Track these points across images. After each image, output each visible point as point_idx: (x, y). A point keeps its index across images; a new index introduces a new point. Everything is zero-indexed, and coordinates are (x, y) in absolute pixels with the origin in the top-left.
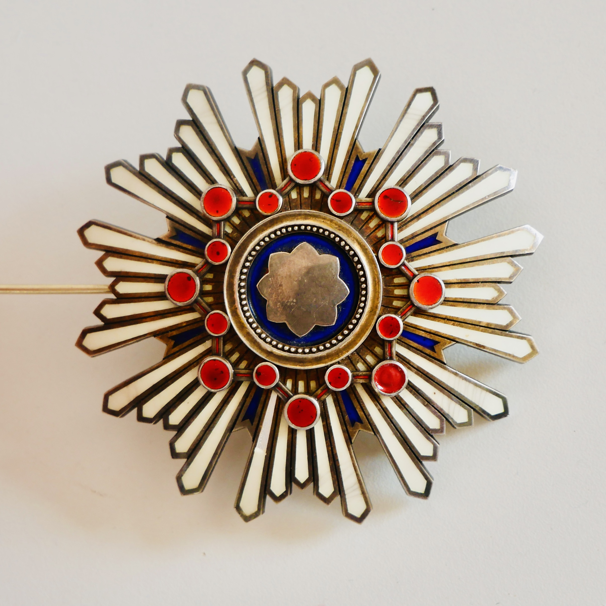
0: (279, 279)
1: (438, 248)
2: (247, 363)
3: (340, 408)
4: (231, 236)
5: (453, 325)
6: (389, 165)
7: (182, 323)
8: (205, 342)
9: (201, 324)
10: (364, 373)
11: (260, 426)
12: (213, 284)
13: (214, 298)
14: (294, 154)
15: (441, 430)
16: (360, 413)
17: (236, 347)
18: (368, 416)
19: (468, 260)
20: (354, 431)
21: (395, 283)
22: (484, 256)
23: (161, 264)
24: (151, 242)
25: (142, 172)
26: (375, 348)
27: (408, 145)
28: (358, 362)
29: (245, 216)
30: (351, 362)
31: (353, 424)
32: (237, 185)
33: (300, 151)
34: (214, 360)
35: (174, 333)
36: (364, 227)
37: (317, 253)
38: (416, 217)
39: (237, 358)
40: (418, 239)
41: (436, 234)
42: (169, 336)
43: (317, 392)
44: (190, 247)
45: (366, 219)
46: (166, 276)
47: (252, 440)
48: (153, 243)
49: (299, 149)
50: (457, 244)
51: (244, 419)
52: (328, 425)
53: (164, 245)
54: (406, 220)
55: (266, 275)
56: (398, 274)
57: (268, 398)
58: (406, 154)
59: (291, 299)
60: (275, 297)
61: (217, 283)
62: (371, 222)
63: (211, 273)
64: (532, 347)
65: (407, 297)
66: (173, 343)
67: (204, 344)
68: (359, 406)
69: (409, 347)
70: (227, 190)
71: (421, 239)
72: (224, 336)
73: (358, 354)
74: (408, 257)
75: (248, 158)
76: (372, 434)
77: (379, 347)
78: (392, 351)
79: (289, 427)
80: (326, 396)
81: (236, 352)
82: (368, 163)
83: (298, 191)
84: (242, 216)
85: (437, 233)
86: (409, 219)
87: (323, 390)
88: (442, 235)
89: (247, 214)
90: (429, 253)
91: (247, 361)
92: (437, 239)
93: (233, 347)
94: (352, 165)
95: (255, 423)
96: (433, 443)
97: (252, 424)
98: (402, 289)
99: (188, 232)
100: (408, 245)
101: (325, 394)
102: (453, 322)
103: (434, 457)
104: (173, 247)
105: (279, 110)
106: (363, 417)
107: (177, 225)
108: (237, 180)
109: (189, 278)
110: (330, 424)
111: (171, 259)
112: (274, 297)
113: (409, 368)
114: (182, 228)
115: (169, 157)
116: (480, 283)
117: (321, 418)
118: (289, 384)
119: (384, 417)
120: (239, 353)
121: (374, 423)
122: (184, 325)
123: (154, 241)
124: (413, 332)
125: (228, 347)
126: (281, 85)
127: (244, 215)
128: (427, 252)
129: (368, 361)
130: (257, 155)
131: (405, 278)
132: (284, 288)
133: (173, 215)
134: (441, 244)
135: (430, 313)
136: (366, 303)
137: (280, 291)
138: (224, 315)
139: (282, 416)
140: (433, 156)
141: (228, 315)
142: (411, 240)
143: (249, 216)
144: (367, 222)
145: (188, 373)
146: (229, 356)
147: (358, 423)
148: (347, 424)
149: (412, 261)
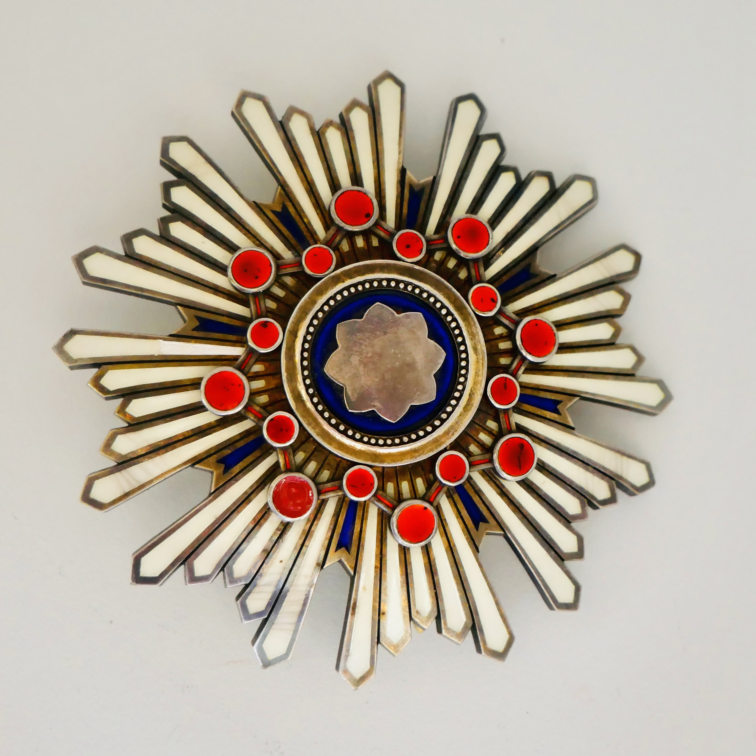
0: (392, 330)
1: (469, 527)
2: (274, 309)
3: (238, 441)
4: (431, 259)
5: (376, 567)
6: (558, 444)
7: (306, 217)
8: (290, 250)
9: (311, 241)
10: (293, 462)
11: (193, 341)
12: (366, 248)
13: (348, 252)
14: (548, 321)
15: (233, 580)
16: (236, 469)
17: (291, 291)
18: (235, 478)
19: (461, 570)
20: (212, 465)
21: (415, 480)
22: (470, 590)
23: (375, 178)
24: (399, 163)
25: (480, 138)
26: (328, 470)
27: (585, 463)
28: (304, 452)
29: (459, 273)
30: (303, 443)
31: (220, 461)
32: (495, 257)
33: (554, 328)
34: (271, 265)
35: (291, 210)
36: (477, 427)
37: (434, 372)
38: (501, 490)
39: (277, 295)
40: (476, 499)
41: (485, 521)
42: (286, 203)
43: (256, 405)
44: (405, 211)
45: (488, 427)
46: (362, 185)
47: (172, 334)
48: (398, 165)
49: (556, 326)
50: (478, 550)
51: (198, 318)
52: (213, 429)
53: (399, 179)
54: (496, 479)
55: (395, 312)
56: (427, 481)
57: (234, 343)
58: (576, 463)
59: (371, 349)
60: (370, 328)
61: (369, 253)
62: (486, 434)
63: (379, 242)
64: (363, 678)
65: (401, 498)
66: (279, 209)
67: (287, 250)
68: (245, 465)
69: (337, 515)
70: (488, 244)
71: (477, 503)
72: (303, 272)
73: (315, 450)
74: (452, 491)
75: (529, 266)
76: (211, 490)
77: (329, 476)
78: (329, 493)
79: (201, 379)
80: (252, 418)
81: (285, 292)
82: (555, 418)
83: (505, 335)
84: (458, 270)
85: (488, 522)
86: (498, 483)
87: (259, 412)
88: (486, 529)
89: (463, 275)
90: (462, 518)
91: (277, 308)
92: (480, 523)
93: (291, 287)
94: (548, 397)
95: (196, 334)
96: (213, 572)
97: (193, 330)
98: (410, 491)
99: (423, 206)
100: (466, 487)
101: (256, 416)
102: (379, 566)
103: (193, 579)
104: (400, 190)
105: (592, 295)
106: (232, 473)
107: (427, 191)
108: (500, 256)
109: (369, 216)
110: (215, 431)
111: (384, 190)
112: (369, 326)
113: (308, 520)
114: (425, 197)
115: (507, 169)
116: (435, 591)
117: (220, 417)
118: (258, 368)
119: (238, 500)
120: (284, 296)
121: (227, 490)
122: (306, 221)
123: (401, 166)
124: (357, 516)
125: (289, 281)
126: (622, 292)
127: (461, 272)
128: (462, 514)
129: (309, 464)
130: (535, 276)
131: (425, 491)
132: (382, 337)
133: (438, 184)
134: (475, 530)
135: (386, 534)
136: (385, 447)
137: (378, 333)
138: (333, 267)
139: (214, 367)
140: (578, 498)
141: (333, 272)
142: (473, 490)
143: (460, 278)
144: (485, 429)
145: (244, 236)
146: (277, 284)
147: (222, 469)
148: (218, 454)
149: (448, 497)
